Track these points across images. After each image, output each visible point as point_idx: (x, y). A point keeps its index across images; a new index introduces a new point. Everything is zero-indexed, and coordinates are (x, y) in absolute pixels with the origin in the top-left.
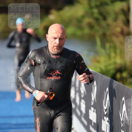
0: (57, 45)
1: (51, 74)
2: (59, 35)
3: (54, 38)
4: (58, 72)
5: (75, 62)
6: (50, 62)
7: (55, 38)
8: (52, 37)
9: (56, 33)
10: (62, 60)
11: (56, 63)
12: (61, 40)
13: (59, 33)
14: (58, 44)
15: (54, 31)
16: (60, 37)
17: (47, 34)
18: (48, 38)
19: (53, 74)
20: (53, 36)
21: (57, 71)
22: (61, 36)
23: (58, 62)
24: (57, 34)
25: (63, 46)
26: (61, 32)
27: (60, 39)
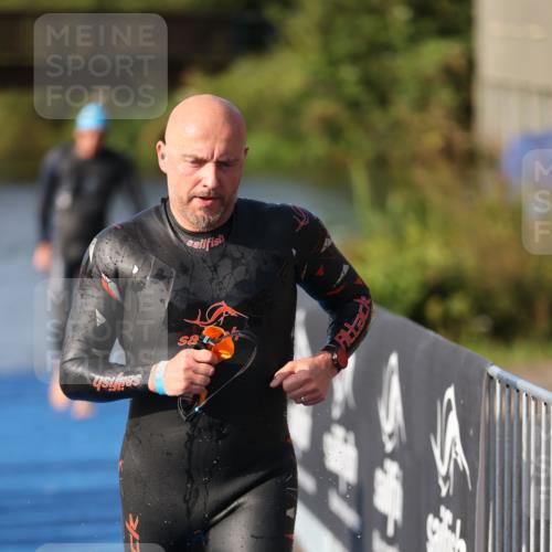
0: (209, 193)
1: (197, 322)
2: (219, 149)
3: (193, 162)
4: (225, 309)
5: (294, 252)
6: (184, 269)
7: (199, 162)
8: (185, 156)
9: (206, 137)
10: (238, 255)
11: (215, 269)
12: (225, 168)
13: (216, 138)
14: (213, 189)
15: (192, 130)
16: (221, 156)
17: (160, 143)
18: (163, 157)
19: (203, 319)
20: (188, 153)
21: (223, 303)
22: (225, 153)
23: (221, 263)
24: (208, 144)
25: (235, 192)
26: (224, 132)
27: (220, 165)
